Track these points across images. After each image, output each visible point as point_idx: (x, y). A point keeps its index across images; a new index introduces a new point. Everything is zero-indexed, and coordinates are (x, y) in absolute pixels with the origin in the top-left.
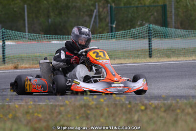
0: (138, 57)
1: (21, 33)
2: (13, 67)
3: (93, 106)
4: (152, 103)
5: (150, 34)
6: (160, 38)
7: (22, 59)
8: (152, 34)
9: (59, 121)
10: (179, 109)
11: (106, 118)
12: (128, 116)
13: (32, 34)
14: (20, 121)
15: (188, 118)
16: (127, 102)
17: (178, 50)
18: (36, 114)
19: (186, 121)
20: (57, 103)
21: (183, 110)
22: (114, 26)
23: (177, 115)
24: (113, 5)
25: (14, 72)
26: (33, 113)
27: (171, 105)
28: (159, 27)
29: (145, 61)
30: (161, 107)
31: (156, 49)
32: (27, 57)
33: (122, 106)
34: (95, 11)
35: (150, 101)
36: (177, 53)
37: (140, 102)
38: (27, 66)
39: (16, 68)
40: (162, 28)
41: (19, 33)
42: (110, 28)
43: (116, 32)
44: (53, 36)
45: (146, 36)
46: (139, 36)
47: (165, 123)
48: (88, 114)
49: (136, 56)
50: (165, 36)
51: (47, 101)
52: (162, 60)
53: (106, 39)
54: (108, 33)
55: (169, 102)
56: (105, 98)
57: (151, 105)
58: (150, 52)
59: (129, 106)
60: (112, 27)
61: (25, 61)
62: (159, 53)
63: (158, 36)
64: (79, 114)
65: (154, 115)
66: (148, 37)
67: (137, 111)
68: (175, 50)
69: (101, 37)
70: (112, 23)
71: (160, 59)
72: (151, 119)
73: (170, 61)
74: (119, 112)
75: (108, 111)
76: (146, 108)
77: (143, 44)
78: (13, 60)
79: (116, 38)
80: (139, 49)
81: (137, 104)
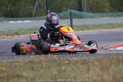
3: (37, 62)
4: (73, 59)
5: (71, 16)
6: (78, 18)
8: (73, 16)
9: (15, 72)
10: (90, 62)
11: (44, 70)
12: (59, 67)
15: (96, 68)
16: (58, 59)
17: (89, 26)
19: (94, 70)
20: (14, 61)
21: (93, 63)
22: (49, 11)
23: (89, 66)
27: (85, 60)
28: (77, 11)
30: (79, 62)
31: (75, 25)
33: (55, 61)
34: (37, 2)
35: (72, 58)
36: (88, 27)
37: (66, 59)
40: (79, 12)
42: (46, 12)
44: (11, 18)
45: (69, 17)
46: (64, 17)
47: (81, 71)
48: (34, 67)
50: (80, 17)
51: (7, 59)
53: (44, 20)
54: (45, 16)
55: (84, 58)
56: (44, 57)
57: (72, 61)
59: (59, 61)
62: (77, 28)
63: (76, 17)
64: (28, 67)
65: (75, 67)
66: (70, 18)
67: (64, 64)
68: (87, 25)
70: (47, 9)
71: (78, 31)
72: (73, 69)
73: (84, 33)
74: (53, 65)
75: (46, 65)
76: (69, 63)
77: (67, 22)
81: (64, 60)
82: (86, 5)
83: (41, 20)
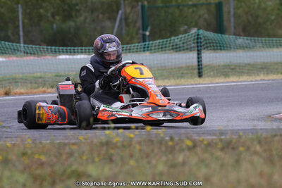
0: (182, 76)
1: (14, 44)
2: (3, 93)
3: (119, 144)
4: (203, 139)
5: (199, 44)
6: (214, 49)
7: (15, 81)
8: (202, 44)
9: (71, 165)
10: (243, 146)
11: (137, 161)
12: (170, 156)
13: (30, 46)
14: (14, 165)
15: (256, 158)
16: (167, 138)
17: (239, 66)
18: (37, 156)
19: (252, 163)
20: (66, 141)
21: (248, 149)
22: (147, 33)
23: (240, 154)
24: (146, 3)
25: (4, 100)
26: (33, 153)
27: (231, 142)
28: (212, 33)
29: (193, 83)
30: (216, 144)
31: (209, 65)
32: (22, 79)
33: (161, 142)
34: (120, 12)
35: (200, 137)
36: (238, 70)
37: (187, 138)
38: (22, 91)
39: (7, 94)
40: (216, 34)
41: (10, 44)
42: (140, 36)
43: (149, 41)
44: (61, 48)
45: (194, 47)
46: (183, 47)
47: (222, 166)
48: (112, 155)
49: (179, 75)
50: (220, 47)
52: (217, 80)
53: (137, 52)
54: (139, 43)
55: (228, 137)
56: (136, 133)
57: (202, 141)
58: (199, 69)
59: (170, 143)
60: (144, 35)
61: (20, 84)
62: (213, 70)
63: (211, 46)
65: (207, 155)
66: (196, 49)
67: (182, 150)
68: (236, 66)
69: (130, 49)
70: (144, 29)
71: (214, 79)
72: (202, 161)
73: (228, 82)
74: (156, 151)
75: (140, 150)
76: (195, 146)
77: (190, 58)
78: (4, 82)
79: (151, 50)
80: (184, 65)
81: (182, 141)
82: (232, 20)
83: (129, 52)
